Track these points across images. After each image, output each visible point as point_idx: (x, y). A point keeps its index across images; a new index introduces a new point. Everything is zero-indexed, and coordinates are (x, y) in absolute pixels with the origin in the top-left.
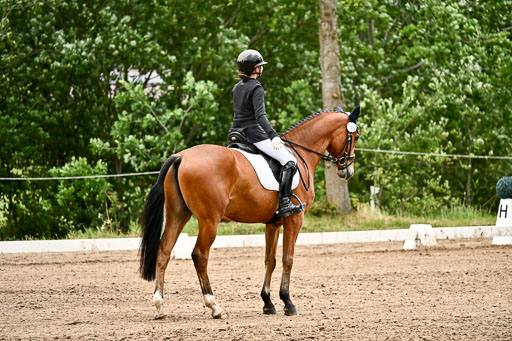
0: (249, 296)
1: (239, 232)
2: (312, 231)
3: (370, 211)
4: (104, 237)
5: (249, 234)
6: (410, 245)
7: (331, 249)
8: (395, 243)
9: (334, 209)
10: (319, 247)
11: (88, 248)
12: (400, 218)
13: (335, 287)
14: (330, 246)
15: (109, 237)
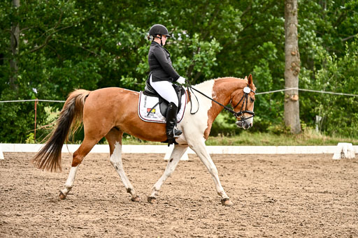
2: (273, 145)
3: (314, 133)
6: (337, 156)
7: (284, 158)
8: (328, 155)
9: (289, 130)
10: (275, 156)
12: (334, 138)
14: (283, 155)
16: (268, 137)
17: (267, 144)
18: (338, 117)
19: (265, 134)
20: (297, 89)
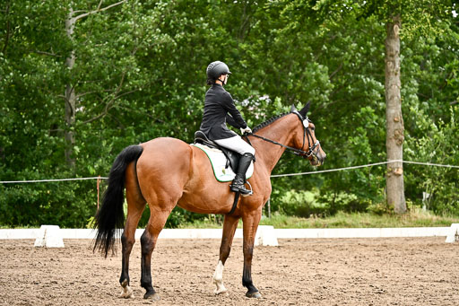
0: (317, 277)
1: (316, 226)
2: (374, 227)
3: (422, 212)
4: (209, 227)
5: (324, 227)
6: (450, 239)
7: (388, 241)
8: (439, 238)
9: (392, 209)
10: (378, 239)
11: (194, 237)
12: (445, 218)
13: (387, 272)
14: (388, 239)
15: (213, 228)
16: (368, 218)
17: (368, 225)
18: (449, 193)
19: (365, 214)
20: (401, 161)
